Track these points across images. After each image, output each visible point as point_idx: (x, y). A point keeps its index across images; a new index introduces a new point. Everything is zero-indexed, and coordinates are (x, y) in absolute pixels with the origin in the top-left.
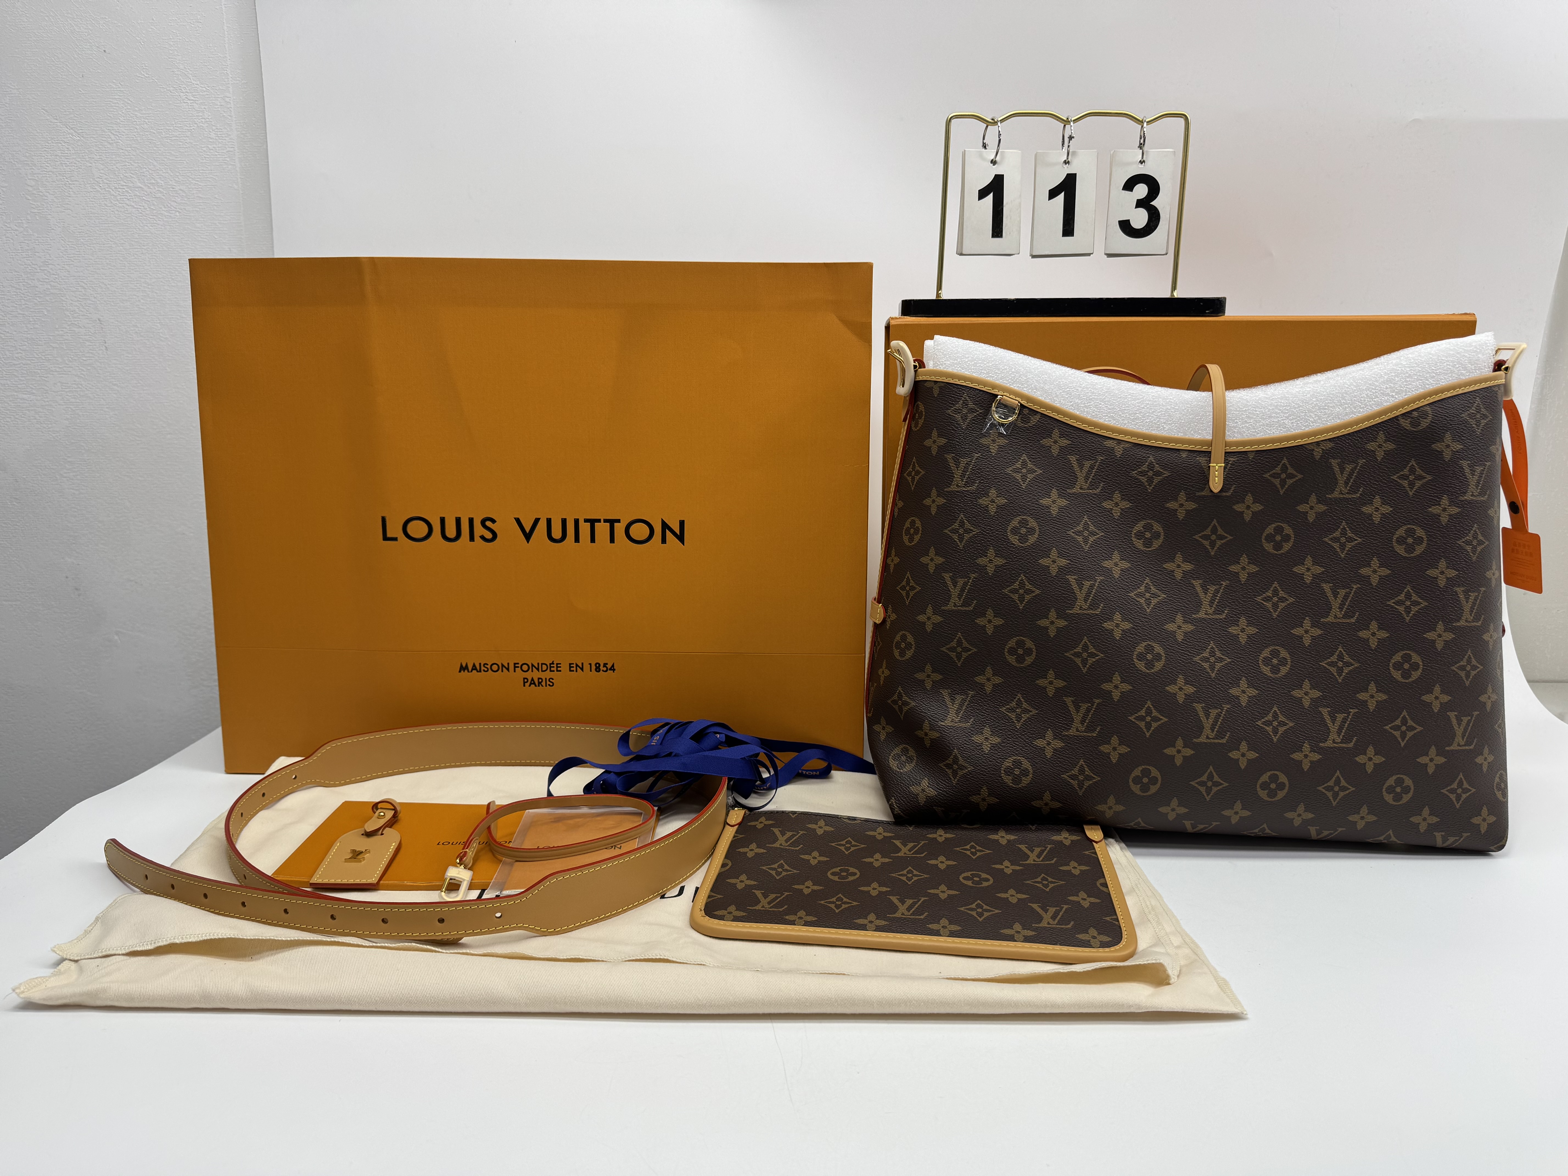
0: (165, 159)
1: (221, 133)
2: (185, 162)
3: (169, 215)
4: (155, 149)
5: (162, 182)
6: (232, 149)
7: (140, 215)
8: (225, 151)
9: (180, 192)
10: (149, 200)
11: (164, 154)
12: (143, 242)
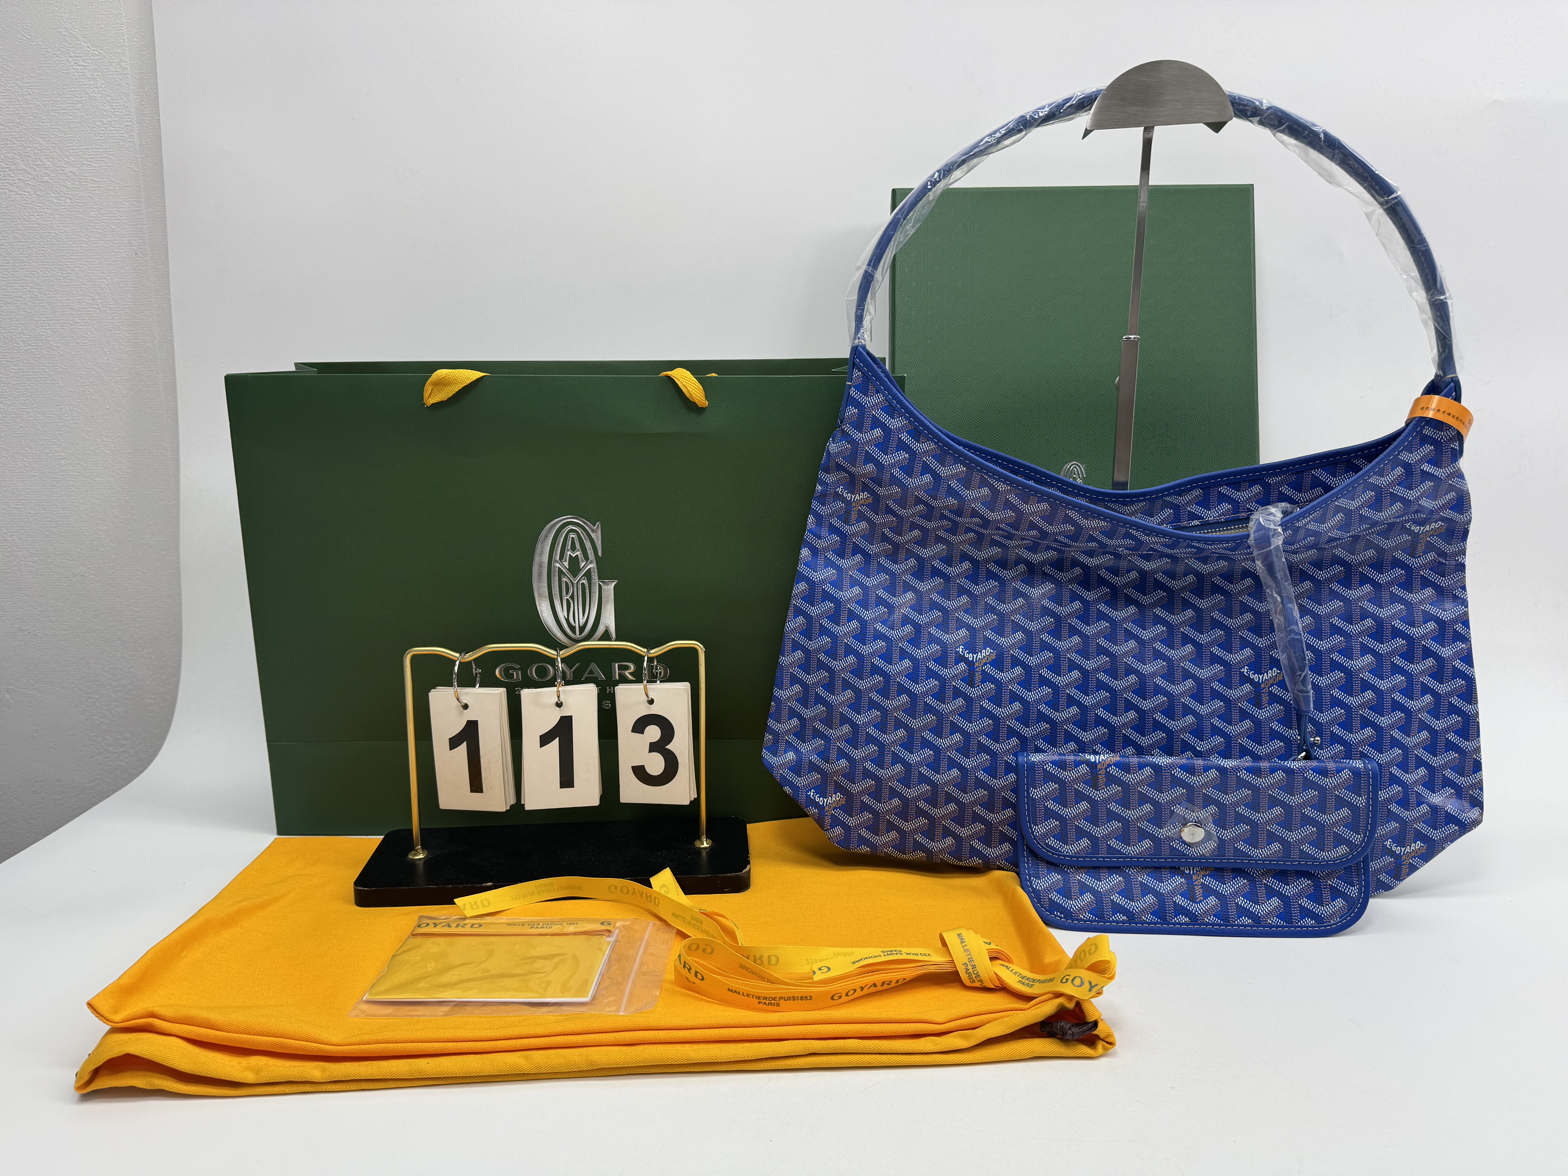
0: (53, 136)
1: (118, 104)
2: (75, 139)
3: (58, 201)
4: (41, 124)
5: (49, 163)
6: (130, 123)
7: (25, 202)
8: (122, 126)
9: (71, 174)
10: (34, 184)
11: (51, 130)
12: (28, 234)
